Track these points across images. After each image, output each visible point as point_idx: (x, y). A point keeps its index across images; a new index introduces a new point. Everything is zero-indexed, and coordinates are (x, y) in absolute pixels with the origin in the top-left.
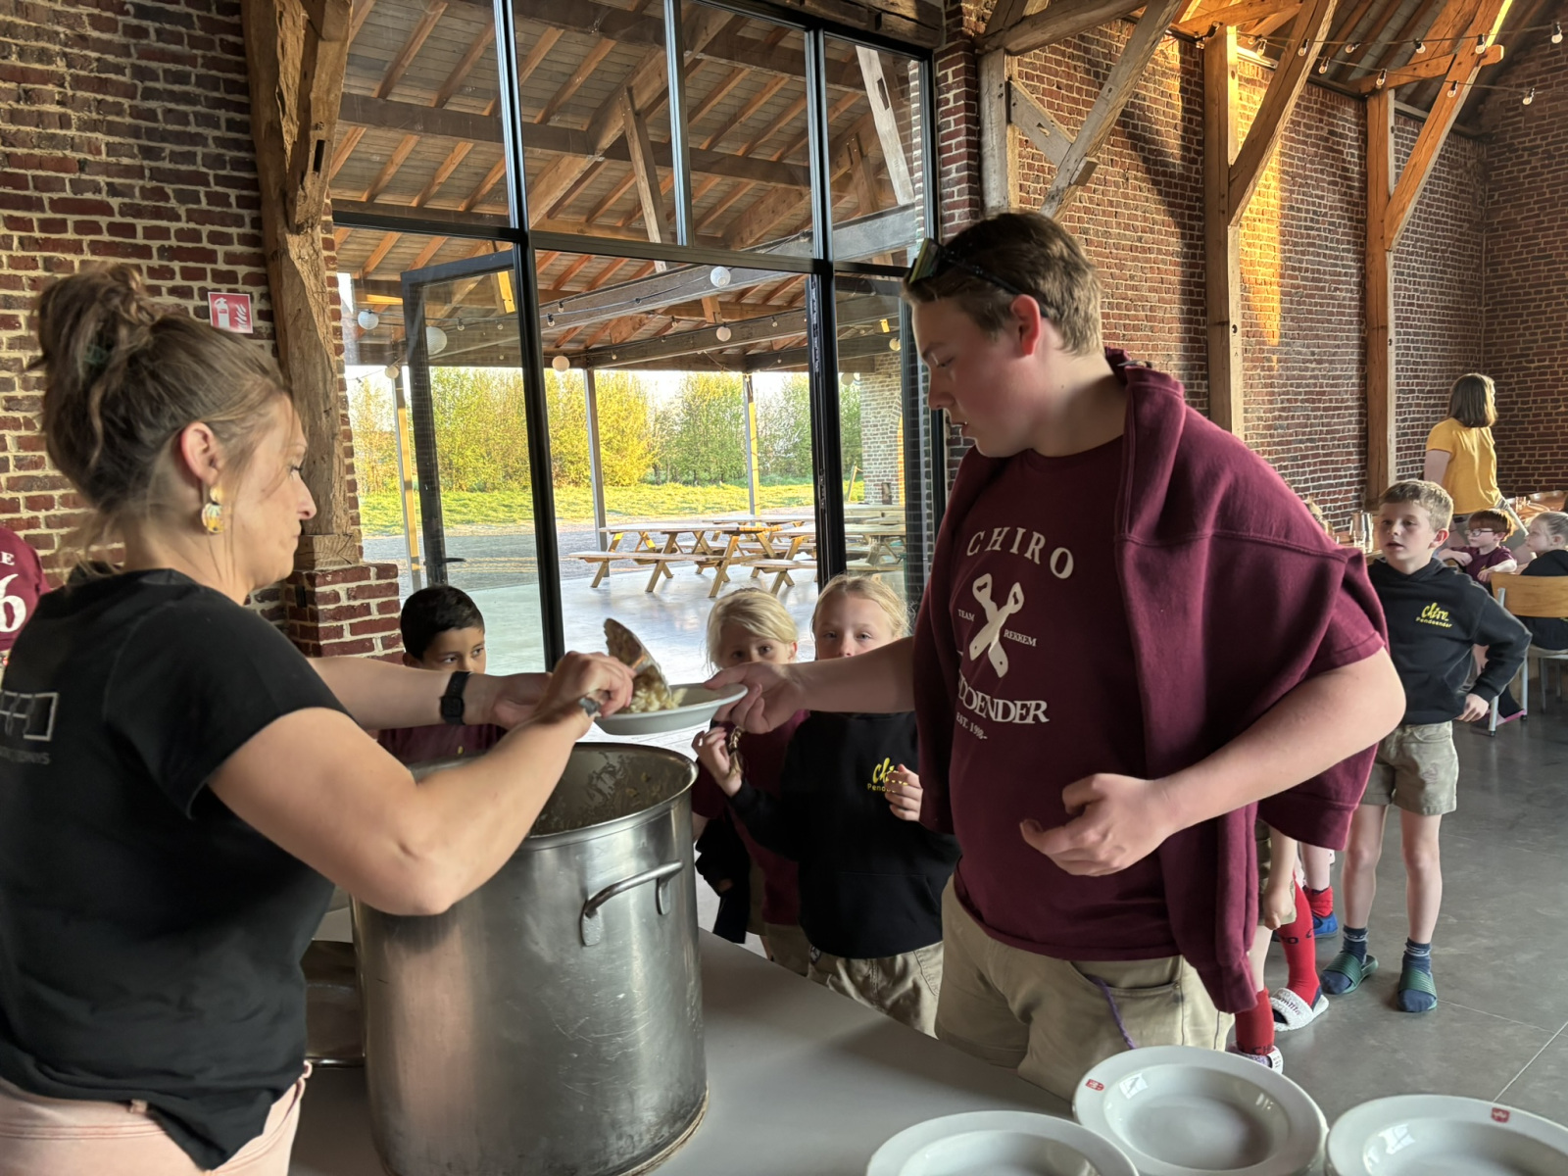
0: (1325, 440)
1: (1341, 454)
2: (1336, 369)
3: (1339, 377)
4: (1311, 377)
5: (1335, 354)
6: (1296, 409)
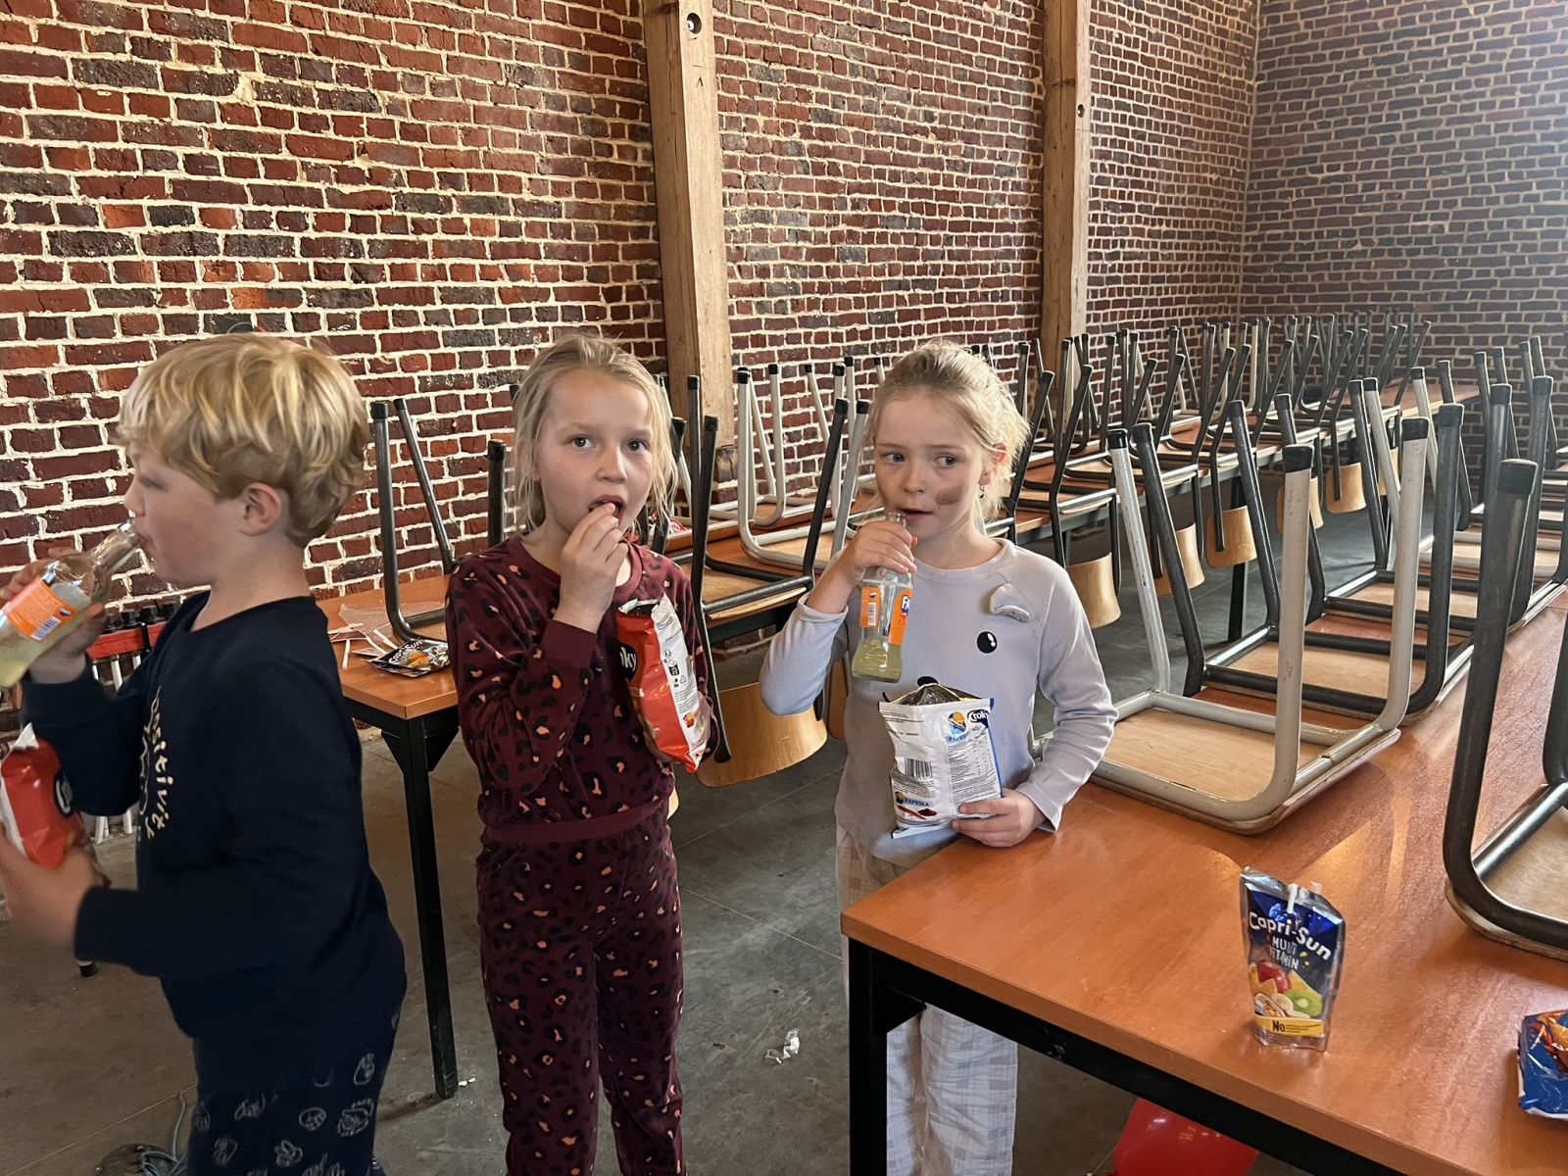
0: (957, 284)
1: (990, 310)
2: (981, 154)
3: (987, 169)
4: (925, 163)
5: (980, 124)
6: (888, 222)
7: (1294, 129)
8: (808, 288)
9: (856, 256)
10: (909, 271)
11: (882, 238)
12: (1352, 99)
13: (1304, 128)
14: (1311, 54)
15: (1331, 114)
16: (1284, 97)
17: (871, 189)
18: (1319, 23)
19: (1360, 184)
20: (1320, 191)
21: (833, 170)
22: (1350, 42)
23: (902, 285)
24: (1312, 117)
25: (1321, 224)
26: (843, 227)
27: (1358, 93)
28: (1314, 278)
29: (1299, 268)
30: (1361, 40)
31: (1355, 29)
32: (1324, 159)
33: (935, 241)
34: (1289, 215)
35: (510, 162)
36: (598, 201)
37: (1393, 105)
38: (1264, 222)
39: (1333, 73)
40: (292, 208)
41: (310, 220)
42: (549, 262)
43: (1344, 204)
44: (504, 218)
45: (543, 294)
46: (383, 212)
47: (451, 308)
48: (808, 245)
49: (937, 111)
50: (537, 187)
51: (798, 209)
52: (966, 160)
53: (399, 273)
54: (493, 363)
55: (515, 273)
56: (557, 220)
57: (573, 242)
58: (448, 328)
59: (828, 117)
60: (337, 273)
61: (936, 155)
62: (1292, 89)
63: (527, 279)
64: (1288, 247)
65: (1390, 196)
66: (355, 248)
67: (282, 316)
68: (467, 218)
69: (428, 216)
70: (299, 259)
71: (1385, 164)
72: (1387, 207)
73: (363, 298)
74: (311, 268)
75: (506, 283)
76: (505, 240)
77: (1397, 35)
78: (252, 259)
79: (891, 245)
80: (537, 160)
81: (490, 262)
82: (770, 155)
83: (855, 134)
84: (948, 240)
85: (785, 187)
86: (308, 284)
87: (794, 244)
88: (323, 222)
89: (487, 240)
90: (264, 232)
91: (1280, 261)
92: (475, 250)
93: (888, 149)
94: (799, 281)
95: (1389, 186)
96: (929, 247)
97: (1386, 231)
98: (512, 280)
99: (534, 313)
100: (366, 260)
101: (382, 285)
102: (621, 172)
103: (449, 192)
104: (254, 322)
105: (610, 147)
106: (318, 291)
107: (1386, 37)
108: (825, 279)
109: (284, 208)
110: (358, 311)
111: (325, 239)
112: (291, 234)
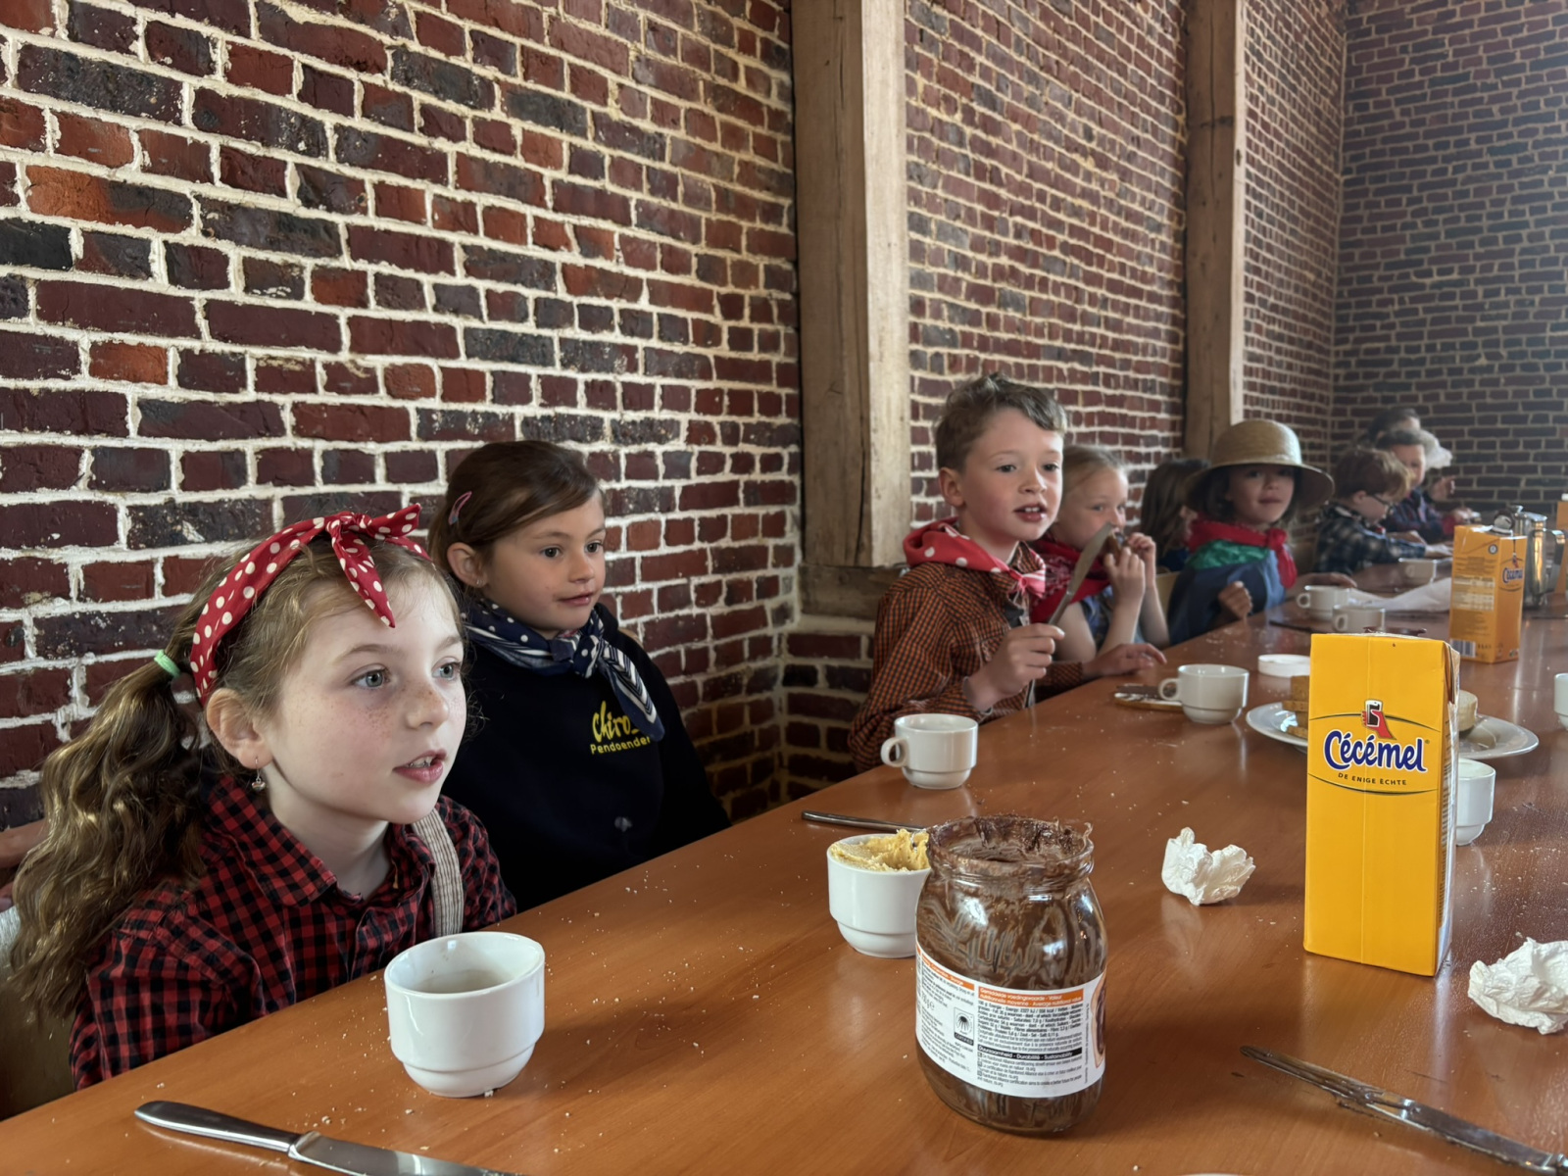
0: (1112, 363)
1: (1140, 404)
2: (1133, 197)
3: (1138, 219)
5: (1133, 158)
7: (1393, 228)
8: (967, 340)
9: (1016, 303)
10: (1068, 336)
11: (1043, 284)
12: (1465, 194)
13: (1405, 227)
14: (1410, 144)
15: (1438, 211)
16: (1378, 192)
17: (1030, 213)
18: (1418, 110)
19: (1480, 290)
20: (1430, 298)
21: (994, 177)
22: (1458, 130)
23: (1060, 354)
24: (1415, 214)
25: (1432, 335)
26: (1004, 260)
27: (1471, 187)
28: (1426, 398)
29: (1407, 387)
30: (1472, 128)
31: (1465, 116)
32: (1432, 261)
33: (1093, 300)
34: (1392, 326)
35: (590, 46)
36: (716, 147)
37: (1516, 200)
38: (1358, 334)
39: (1440, 165)
40: (180, 21)
41: (220, 57)
42: (643, 234)
43: (1461, 313)
44: (578, 141)
45: (631, 288)
46: (366, 77)
47: (482, 285)
48: (967, 277)
49: (1096, 129)
50: (631, 102)
51: (958, 224)
52: (1122, 202)
53: (394, 203)
54: (549, 399)
55: (591, 242)
56: (657, 165)
57: (678, 206)
58: (475, 323)
59: (990, 101)
60: (269, 178)
61: (1094, 186)
62: (1388, 183)
63: (608, 256)
64: (1388, 363)
65: (1520, 303)
66: (311, 136)
67: (145, 246)
68: (518, 127)
69: (450, 106)
70: (189, 132)
71: (1511, 267)
72: (1516, 316)
73: (320, 238)
74: (215, 156)
75: (573, 257)
76: (578, 180)
77: (1517, 122)
78: (85, 112)
79: (1052, 297)
80: (632, 55)
81: (549, 215)
82: (927, 135)
83: (1019, 134)
84: (1104, 303)
85: (945, 187)
86: (205, 189)
87: (951, 273)
88: (245, 65)
89: (549, 174)
90: (115, 58)
91: (1380, 379)
92: (528, 188)
93: (1049, 165)
94: (958, 328)
95: (1517, 291)
96: (1087, 307)
97: (1518, 342)
98: (585, 254)
99: (617, 319)
100: (329, 164)
101: (357, 220)
102: (749, 109)
103: (490, 72)
104: (77, 246)
105: (735, 65)
106: (226, 208)
107: (1504, 124)
108: (984, 331)
109: (164, 17)
110: (309, 263)
111: (251, 104)
112: (176, 75)
